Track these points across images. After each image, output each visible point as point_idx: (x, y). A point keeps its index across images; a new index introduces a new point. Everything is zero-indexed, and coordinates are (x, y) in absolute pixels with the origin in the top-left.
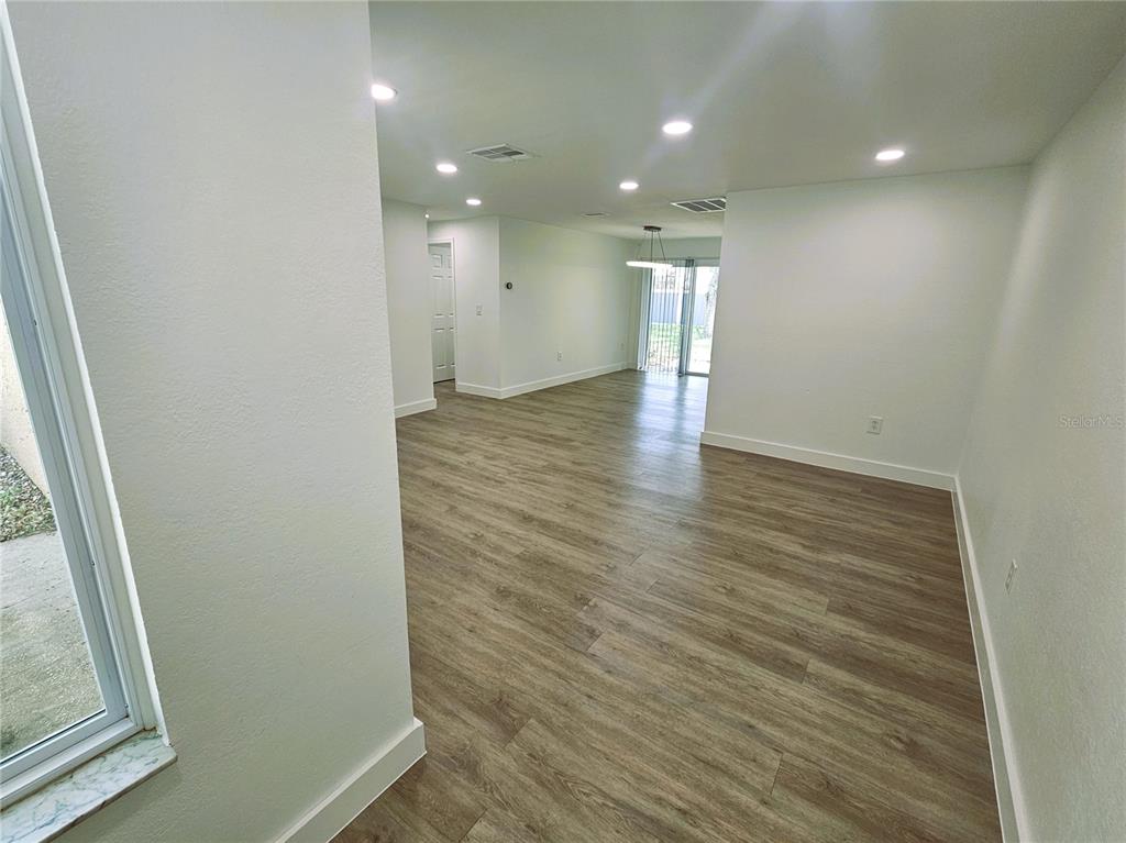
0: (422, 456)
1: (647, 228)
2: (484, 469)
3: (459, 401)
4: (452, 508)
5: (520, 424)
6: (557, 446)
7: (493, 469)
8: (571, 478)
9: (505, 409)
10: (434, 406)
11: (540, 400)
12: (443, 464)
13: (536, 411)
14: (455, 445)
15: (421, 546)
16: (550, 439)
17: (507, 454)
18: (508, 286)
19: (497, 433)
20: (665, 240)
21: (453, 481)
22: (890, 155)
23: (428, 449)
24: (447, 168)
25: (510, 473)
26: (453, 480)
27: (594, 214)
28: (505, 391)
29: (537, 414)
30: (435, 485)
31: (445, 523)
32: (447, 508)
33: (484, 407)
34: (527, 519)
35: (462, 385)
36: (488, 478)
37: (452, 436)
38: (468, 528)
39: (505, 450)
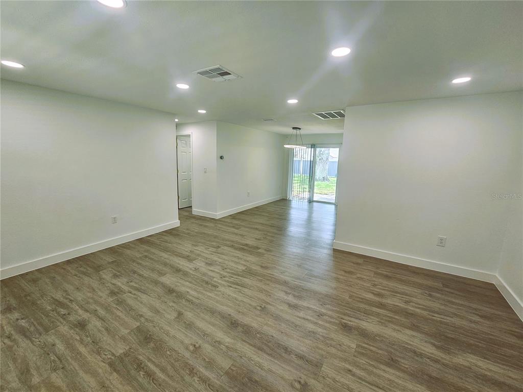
0: (165, 264)
1: (294, 128)
2: (204, 274)
3: (193, 220)
4: (180, 314)
5: (227, 236)
6: (251, 253)
7: (210, 274)
8: (261, 281)
9: (220, 226)
10: (178, 225)
11: (239, 219)
12: (178, 270)
13: (237, 227)
14: (188, 254)
15: (149, 364)
16: (245, 248)
17: (220, 260)
18: (221, 158)
19: (214, 244)
20: (304, 135)
21: (184, 287)
22: (461, 80)
23: (171, 258)
24: (183, 86)
25: (222, 277)
26: (184, 285)
27: (268, 120)
28: (219, 214)
29: (237, 229)
30: (170, 291)
31: (172, 332)
32: (175, 315)
33: (207, 224)
34: (234, 324)
35: (196, 211)
36: (207, 283)
37: (186, 247)
38: (189, 338)
39: (219, 257)
